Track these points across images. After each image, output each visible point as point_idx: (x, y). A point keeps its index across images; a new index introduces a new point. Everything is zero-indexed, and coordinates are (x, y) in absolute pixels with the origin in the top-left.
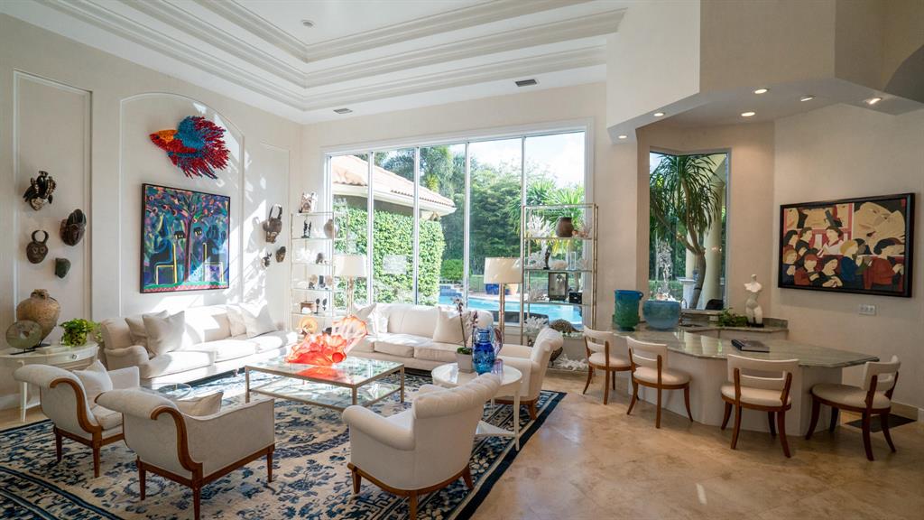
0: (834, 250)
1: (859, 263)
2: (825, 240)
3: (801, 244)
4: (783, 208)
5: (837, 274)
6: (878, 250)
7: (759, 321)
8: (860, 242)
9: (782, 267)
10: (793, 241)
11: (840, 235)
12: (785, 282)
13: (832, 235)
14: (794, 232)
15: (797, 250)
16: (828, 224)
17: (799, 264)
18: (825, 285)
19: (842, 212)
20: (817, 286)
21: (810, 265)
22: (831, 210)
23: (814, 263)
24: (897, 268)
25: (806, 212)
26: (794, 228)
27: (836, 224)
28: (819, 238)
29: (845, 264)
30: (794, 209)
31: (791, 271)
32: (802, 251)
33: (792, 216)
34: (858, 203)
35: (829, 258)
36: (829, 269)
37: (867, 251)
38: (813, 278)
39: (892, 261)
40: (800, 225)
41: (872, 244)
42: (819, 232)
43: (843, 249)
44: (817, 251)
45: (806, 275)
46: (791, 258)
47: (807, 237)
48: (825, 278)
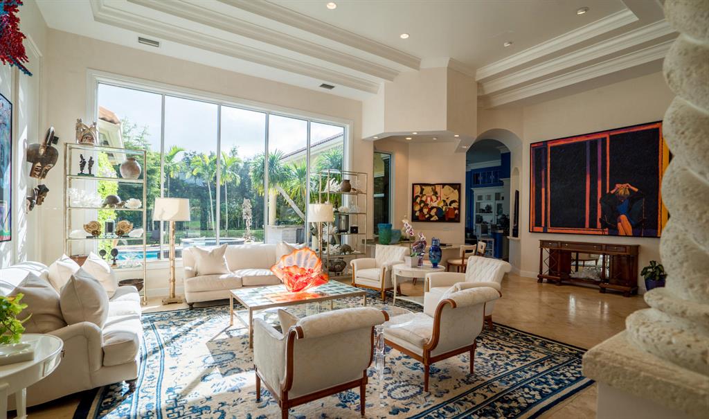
0: (435, 204)
1: (444, 210)
2: (432, 200)
3: (421, 201)
4: (413, 185)
5: (436, 215)
6: (450, 205)
7: (408, 238)
8: (444, 201)
9: (414, 212)
10: (418, 200)
11: (437, 198)
12: (415, 219)
13: (434, 198)
14: (418, 196)
15: (420, 204)
16: (432, 193)
17: (421, 210)
18: (432, 219)
19: (438, 188)
20: (428, 220)
21: (425, 211)
22: (433, 187)
23: (427, 210)
24: (456, 211)
25: (424, 187)
26: (419, 194)
27: (436, 193)
28: (429, 199)
29: (439, 210)
30: (419, 186)
31: (417, 214)
32: (422, 205)
33: (418, 189)
34: (444, 185)
35: (433, 208)
36: (433, 212)
37: (447, 205)
38: (427, 216)
39: (455, 209)
40: (421, 193)
41: (448, 202)
42: (429, 196)
43: (438, 204)
44: (428, 205)
45: (424, 215)
46: (417, 208)
47: (424, 199)
48: (431, 216)
